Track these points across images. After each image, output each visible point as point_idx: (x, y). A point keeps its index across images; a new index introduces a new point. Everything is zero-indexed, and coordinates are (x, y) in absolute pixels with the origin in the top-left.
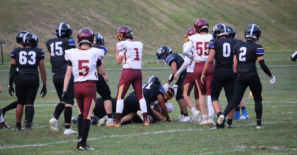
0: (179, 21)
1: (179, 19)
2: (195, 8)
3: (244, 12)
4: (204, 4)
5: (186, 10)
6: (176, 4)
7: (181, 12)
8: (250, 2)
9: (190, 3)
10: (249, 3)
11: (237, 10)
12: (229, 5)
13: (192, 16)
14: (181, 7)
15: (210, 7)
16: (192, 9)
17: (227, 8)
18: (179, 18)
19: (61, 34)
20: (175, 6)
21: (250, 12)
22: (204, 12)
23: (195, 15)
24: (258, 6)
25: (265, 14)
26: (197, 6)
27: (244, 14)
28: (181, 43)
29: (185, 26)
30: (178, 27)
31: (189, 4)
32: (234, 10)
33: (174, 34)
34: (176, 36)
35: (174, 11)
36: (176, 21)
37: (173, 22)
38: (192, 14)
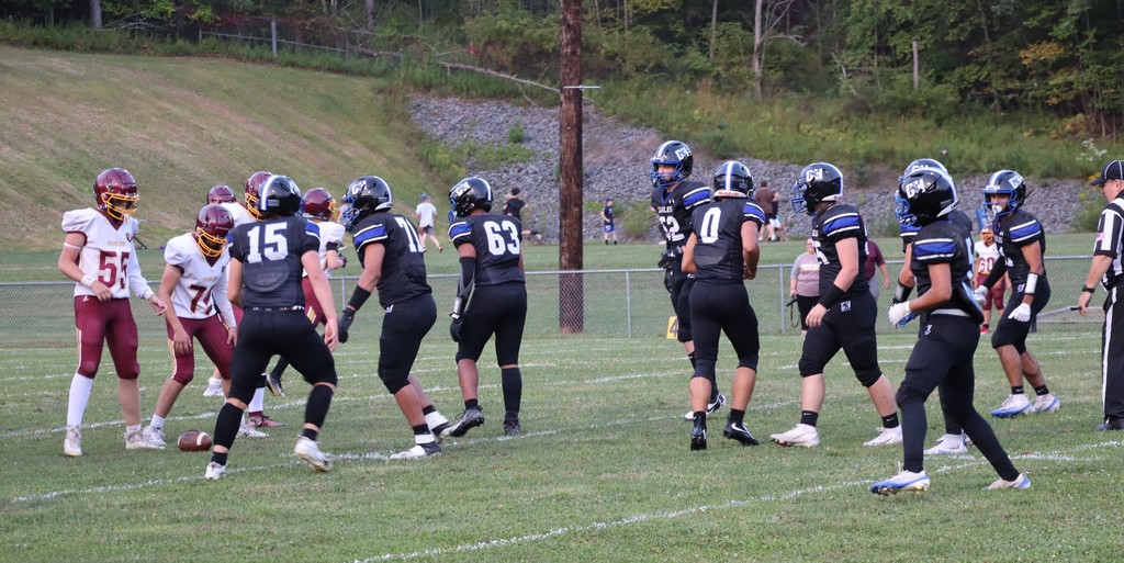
0: (18, 181)
1: (18, 177)
2: (53, 152)
3: (158, 164)
4: (71, 146)
5: (34, 157)
6: (9, 144)
7: (22, 162)
8: (171, 143)
9: (41, 142)
10: (168, 146)
11: (143, 160)
12: (126, 148)
13: (46, 171)
14: (20, 150)
15: (86, 153)
16: (47, 157)
17: (123, 155)
18: (19, 174)
19: (267, 202)
20: (8, 149)
21: (172, 166)
22: (72, 161)
23: (54, 168)
24: (189, 152)
25: (203, 170)
26: (58, 149)
27: (158, 168)
28: (24, 229)
29: (32, 193)
30: (16, 193)
31: (38, 144)
32: (138, 159)
33: (6, 209)
34: (13, 214)
35: (5, 161)
36: (11, 181)
37: (5, 183)
38: (47, 166)
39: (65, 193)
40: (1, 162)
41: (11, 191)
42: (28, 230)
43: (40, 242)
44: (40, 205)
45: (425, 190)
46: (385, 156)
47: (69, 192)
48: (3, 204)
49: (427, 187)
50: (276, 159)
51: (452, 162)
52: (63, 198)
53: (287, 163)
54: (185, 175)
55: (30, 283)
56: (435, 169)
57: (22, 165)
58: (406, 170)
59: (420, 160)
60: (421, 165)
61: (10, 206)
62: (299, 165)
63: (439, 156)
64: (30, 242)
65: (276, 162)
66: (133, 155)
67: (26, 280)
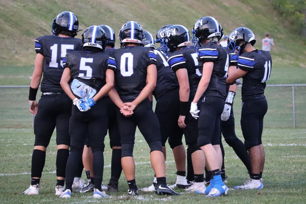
0: (11, 20)
5: (22, 5)
11: (93, 7)
13: (30, 14)
16: (31, 4)
18: (12, 16)
21: (111, 12)
22: (47, 8)
23: (35, 12)
28: (14, 51)
29: (20, 28)
30: (10, 28)
32: (89, 7)
33: (3, 38)
34: (7, 42)
35: (4, 6)
36: (7, 20)
37: (3, 21)
38: (31, 10)
39: (41, 28)
40: (2, 8)
41: (7, 27)
42: (16, 52)
43: (24, 60)
44: (25, 36)
45: (277, 29)
46: (251, 7)
47: (44, 28)
48: (2, 35)
49: (278, 27)
50: (178, 8)
51: (296, 10)
52: (40, 31)
53: (185, 11)
54: (119, 18)
55: (7, 86)
56: (284, 15)
57: (15, 10)
58: (264, 15)
59: (275, 9)
60: (275, 12)
61: (5, 36)
62: (194, 12)
63: (287, 6)
64: (17, 60)
65: (178, 10)
66: (86, 4)
67: (4, 84)
